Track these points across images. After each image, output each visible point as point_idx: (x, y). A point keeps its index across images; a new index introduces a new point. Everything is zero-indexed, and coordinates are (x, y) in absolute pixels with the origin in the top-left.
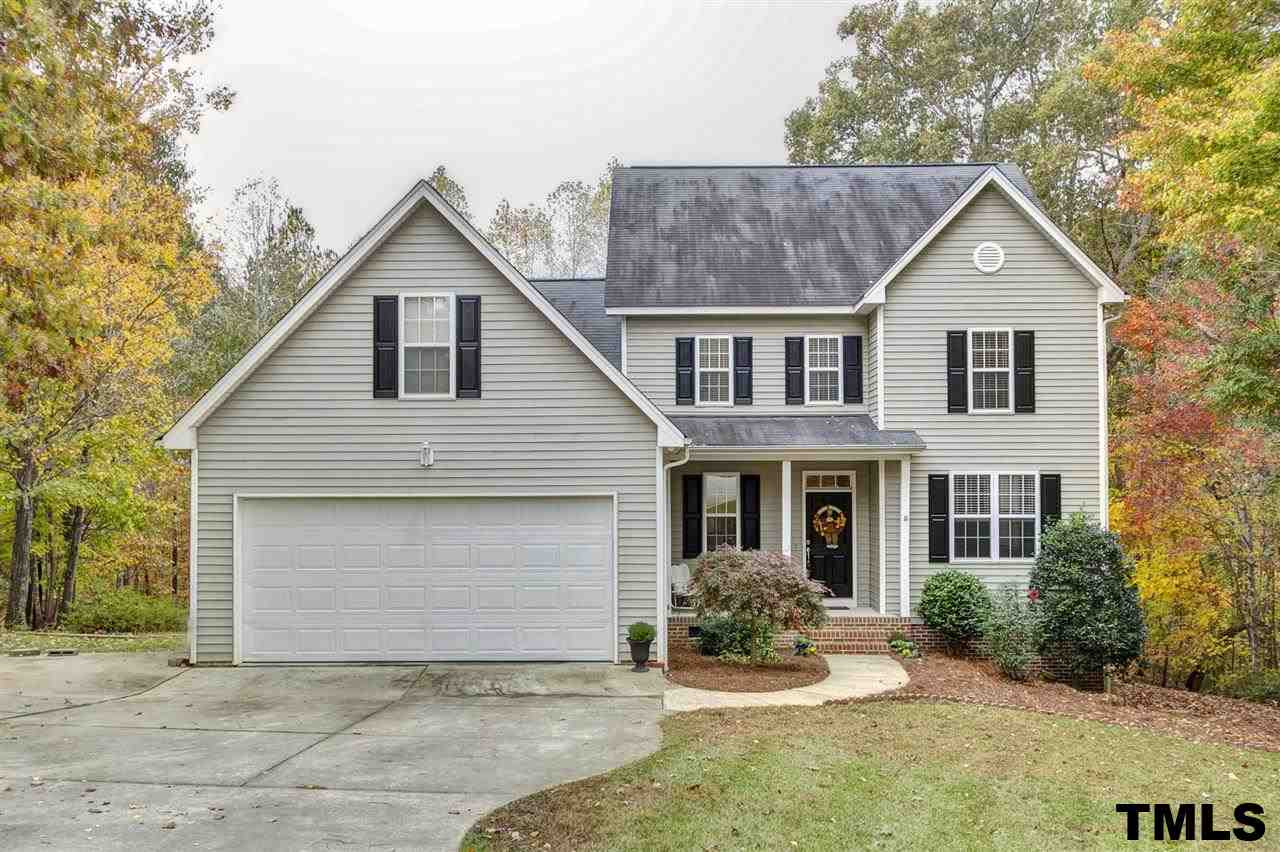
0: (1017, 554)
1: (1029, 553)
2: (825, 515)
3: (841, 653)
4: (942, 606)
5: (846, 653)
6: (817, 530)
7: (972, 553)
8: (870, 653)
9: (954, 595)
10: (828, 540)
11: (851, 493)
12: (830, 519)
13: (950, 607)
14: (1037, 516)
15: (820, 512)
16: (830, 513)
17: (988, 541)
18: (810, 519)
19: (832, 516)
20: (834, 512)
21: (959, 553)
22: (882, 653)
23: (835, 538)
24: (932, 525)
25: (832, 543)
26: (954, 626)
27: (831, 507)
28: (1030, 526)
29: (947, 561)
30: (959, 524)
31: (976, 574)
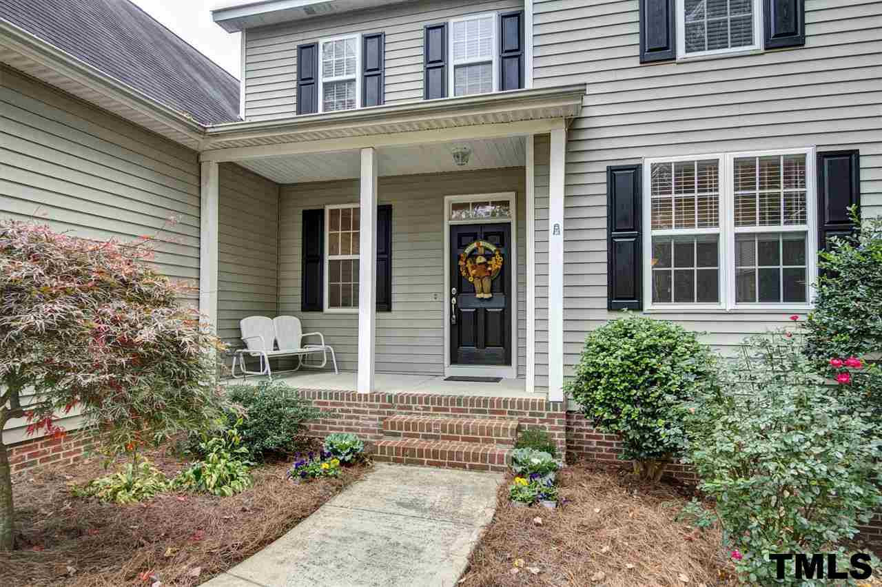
0: (769, 295)
1: (796, 292)
3: (421, 463)
4: (610, 387)
5: (430, 464)
6: (464, 274)
7: (684, 295)
8: (472, 468)
9: (636, 363)
10: (478, 287)
11: (510, 224)
12: (480, 260)
13: (628, 390)
14: (811, 227)
15: (468, 251)
16: (481, 251)
17: (715, 274)
18: (454, 259)
19: (484, 255)
20: (486, 249)
21: (661, 295)
22: (494, 469)
23: (487, 284)
24: (613, 248)
25: (482, 291)
26: (637, 427)
27: (482, 243)
28: (796, 246)
29: (639, 307)
30: (660, 247)
31: (689, 328)
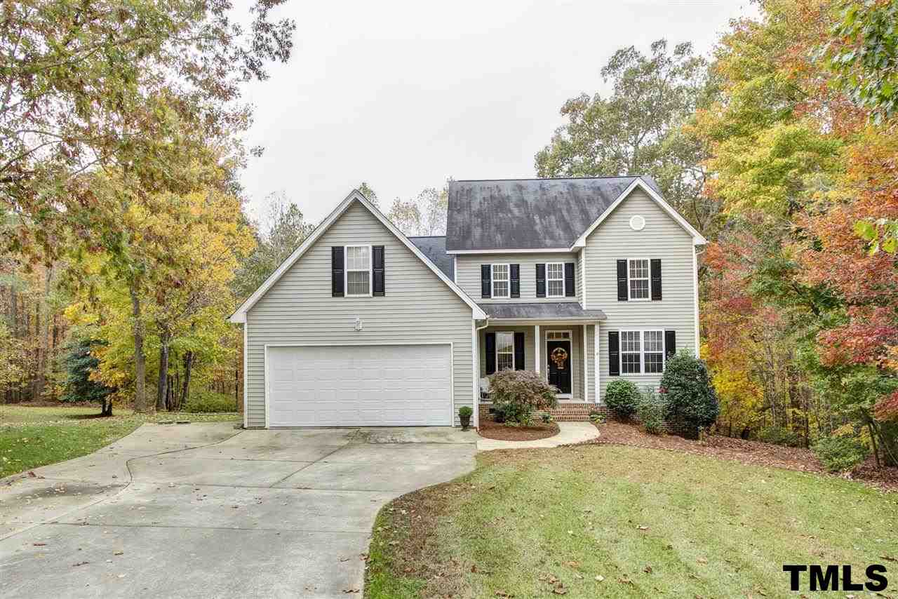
0: (653, 371)
1: (660, 370)
2: (557, 352)
3: (565, 421)
4: (616, 397)
5: (568, 421)
6: (553, 359)
7: (631, 371)
8: (580, 421)
9: (622, 391)
10: (559, 364)
11: (570, 341)
12: (559, 355)
13: (620, 398)
14: (663, 352)
15: (554, 351)
16: (559, 351)
17: (639, 365)
18: (549, 354)
19: (560, 353)
20: (561, 351)
21: (624, 371)
22: (586, 421)
23: (562, 363)
24: (611, 357)
25: (561, 366)
26: (622, 407)
27: (559, 348)
28: (660, 356)
29: (618, 375)
30: (624, 356)
31: (633, 381)
